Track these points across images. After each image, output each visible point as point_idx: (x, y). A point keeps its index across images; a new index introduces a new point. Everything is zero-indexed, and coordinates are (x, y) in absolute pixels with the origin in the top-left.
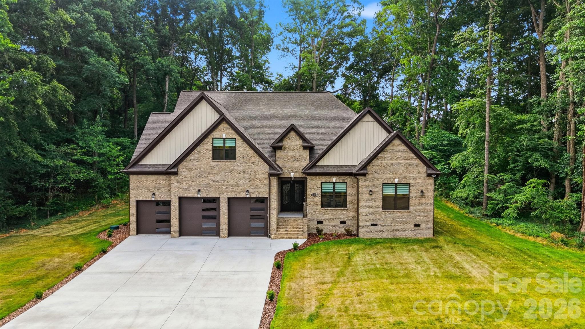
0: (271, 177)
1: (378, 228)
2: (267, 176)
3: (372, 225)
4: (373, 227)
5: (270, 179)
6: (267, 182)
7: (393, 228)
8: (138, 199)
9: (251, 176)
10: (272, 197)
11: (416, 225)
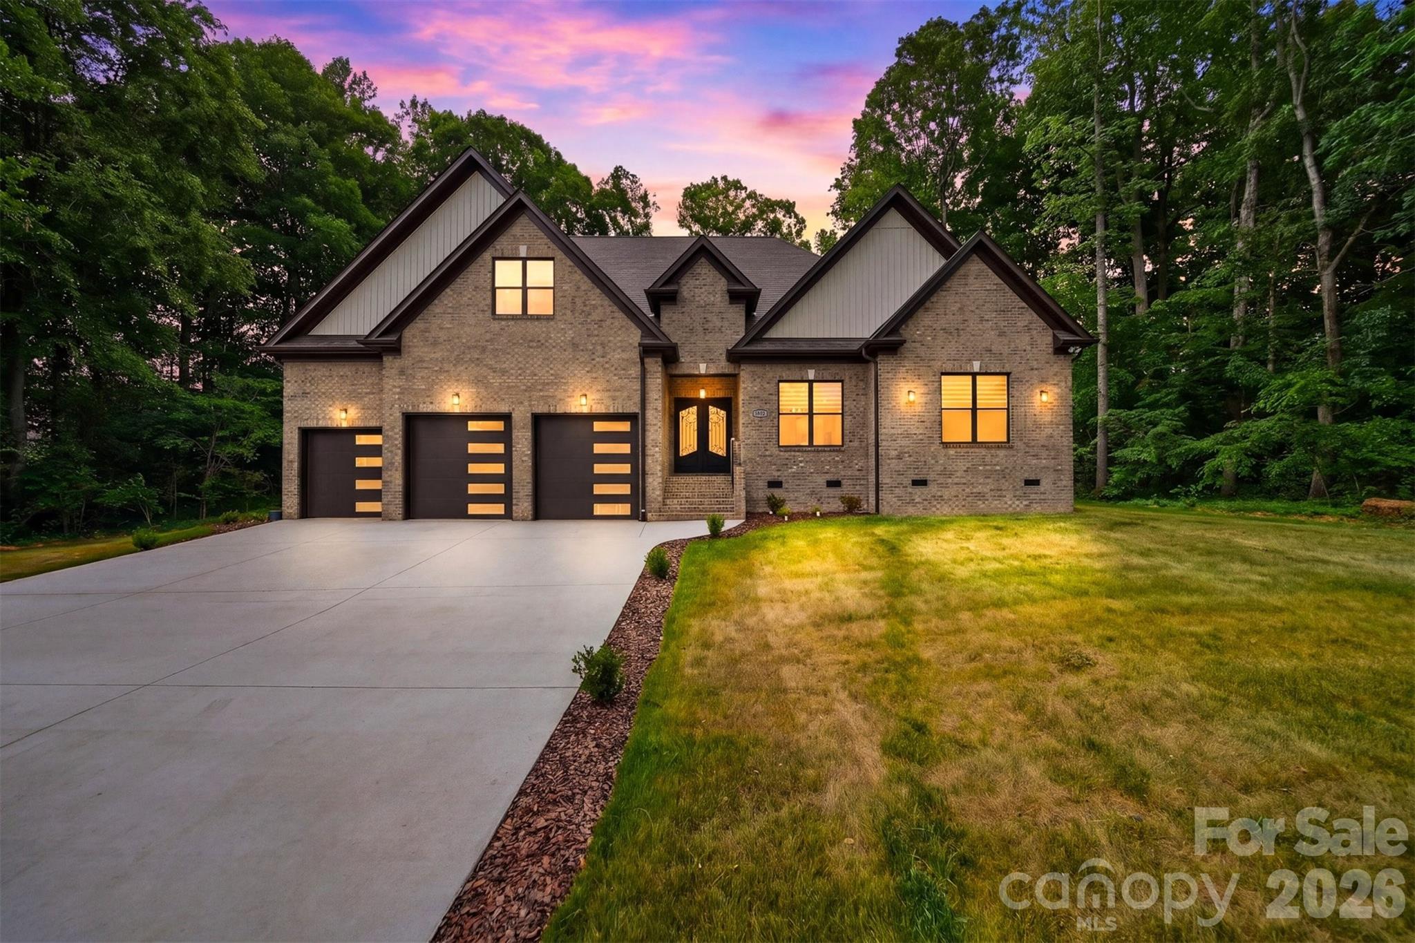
0: (647, 360)
1: (933, 489)
2: (635, 355)
3: (916, 483)
4: (919, 490)
5: (643, 363)
6: (635, 371)
7: (968, 490)
8: (304, 424)
9: (593, 357)
10: (650, 414)
11: (1029, 483)
